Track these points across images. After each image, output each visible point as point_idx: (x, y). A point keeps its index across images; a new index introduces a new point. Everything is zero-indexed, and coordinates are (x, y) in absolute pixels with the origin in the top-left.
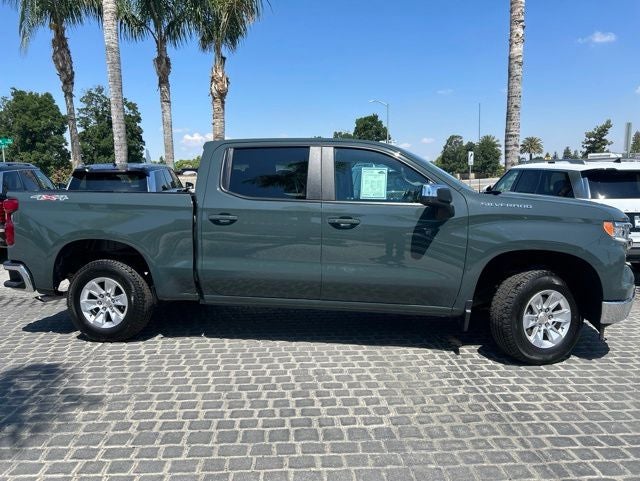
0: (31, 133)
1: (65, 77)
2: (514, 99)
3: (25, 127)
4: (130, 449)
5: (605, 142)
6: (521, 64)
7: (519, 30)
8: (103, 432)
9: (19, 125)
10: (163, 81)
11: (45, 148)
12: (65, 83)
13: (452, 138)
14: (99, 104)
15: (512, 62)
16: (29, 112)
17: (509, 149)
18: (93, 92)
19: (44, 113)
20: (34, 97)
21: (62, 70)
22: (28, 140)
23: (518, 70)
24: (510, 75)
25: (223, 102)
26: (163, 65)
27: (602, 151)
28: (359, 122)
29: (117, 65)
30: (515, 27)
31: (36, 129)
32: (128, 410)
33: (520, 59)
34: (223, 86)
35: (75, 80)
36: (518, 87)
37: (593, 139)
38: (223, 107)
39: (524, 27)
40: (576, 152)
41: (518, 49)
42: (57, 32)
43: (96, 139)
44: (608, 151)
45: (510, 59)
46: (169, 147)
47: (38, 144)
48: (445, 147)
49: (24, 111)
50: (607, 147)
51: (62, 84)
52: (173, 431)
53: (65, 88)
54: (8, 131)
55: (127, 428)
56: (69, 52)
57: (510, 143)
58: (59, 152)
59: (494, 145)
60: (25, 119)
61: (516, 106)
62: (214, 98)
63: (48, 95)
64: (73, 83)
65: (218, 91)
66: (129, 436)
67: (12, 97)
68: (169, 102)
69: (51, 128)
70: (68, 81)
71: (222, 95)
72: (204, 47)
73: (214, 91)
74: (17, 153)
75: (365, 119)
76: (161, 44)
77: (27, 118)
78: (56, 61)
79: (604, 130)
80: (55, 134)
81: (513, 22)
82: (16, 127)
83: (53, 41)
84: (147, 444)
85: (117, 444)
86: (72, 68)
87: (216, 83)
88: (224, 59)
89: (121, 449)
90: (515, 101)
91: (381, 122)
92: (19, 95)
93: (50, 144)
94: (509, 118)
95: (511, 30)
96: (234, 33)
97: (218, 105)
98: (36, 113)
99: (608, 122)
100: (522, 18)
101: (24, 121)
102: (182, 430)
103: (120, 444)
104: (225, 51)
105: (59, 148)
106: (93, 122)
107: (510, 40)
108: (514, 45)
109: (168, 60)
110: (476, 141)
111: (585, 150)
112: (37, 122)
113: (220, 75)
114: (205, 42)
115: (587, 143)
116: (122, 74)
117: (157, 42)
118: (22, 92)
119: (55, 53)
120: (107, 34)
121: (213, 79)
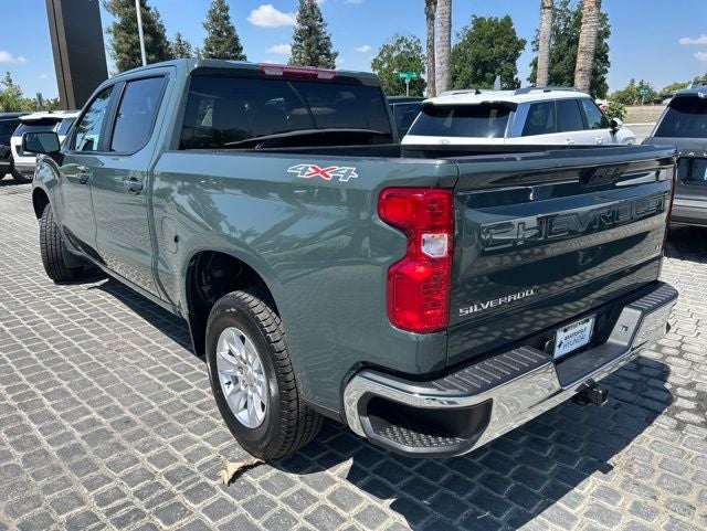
0: (483, 63)
3: (478, 57)
9: (473, 55)
12: (428, 4)
14: (561, 21)
16: (484, 40)
19: (498, 40)
20: (491, 23)
22: (479, 71)
31: (487, 59)
47: (487, 74)
49: (480, 40)
58: (509, 83)
63: (507, 19)
67: (472, 26)
69: (503, 56)
70: (430, 2)
77: (481, 46)
80: (507, 62)
98: (491, 40)
101: (478, 52)
112: (489, 50)
118: (481, 19)
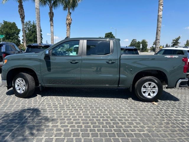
0: (9, 34)
1: (22, 17)
2: (159, 28)
3: (7, 32)
4: (63, 138)
5: (178, 43)
6: (161, 18)
7: (161, 7)
8: (53, 132)
9: (5, 32)
10: (51, 20)
11: (13, 39)
12: (22, 19)
13: (134, 40)
14: (29, 26)
15: (159, 17)
16: (8, 28)
17: (157, 43)
18: (28, 22)
19: (13, 28)
20: (10, 23)
21: (21, 15)
22: (8, 36)
23: (160, 20)
24: (158, 21)
25: (70, 26)
26: (51, 15)
27: (177, 45)
28: (106, 34)
29: (39, 14)
30: (160, 6)
32: (58, 124)
33: (161, 16)
34: (70, 21)
35: (25, 18)
36: (160, 25)
37: (175, 42)
38: (70, 28)
39: (163, 6)
40: (169, 45)
41: (161, 13)
42: (20, 3)
43: (28, 36)
44: (179, 45)
45: (158, 16)
46: (52, 40)
47: (11, 37)
48: (131, 43)
49: (7, 27)
50: (179, 44)
51: (21, 19)
52: (76, 132)
53: (22, 20)
54: (2, 34)
55: (60, 131)
56: (23, 9)
57: (157, 41)
58: (17, 40)
59: (146, 42)
60: (7, 30)
61: (159, 30)
62: (67, 25)
63: (14, 23)
64: (24, 19)
65: (68, 23)
66: (61, 134)
68: (53, 26)
69: (15, 33)
70: (23, 18)
71: (70, 24)
72: (64, 10)
73: (67, 23)
74: (4, 40)
75: (108, 33)
76: (51, 8)
78: (19, 12)
79: (178, 39)
80: (16, 34)
81: (159, 5)
82: (4, 32)
83: (19, 6)
84: (69, 137)
85: (58, 136)
86: (24, 14)
87: (68, 20)
88: (71, 13)
89: (60, 138)
90: (159, 29)
91: (113, 34)
92: (5, 23)
93: (15, 38)
94: (157, 34)
95: (159, 7)
96: (74, 6)
97: (68, 27)
98: (10, 28)
99: (180, 37)
100: (162, 4)
101: (7, 31)
102: (79, 132)
103: (60, 137)
104: (71, 11)
105: (17, 39)
106: (27, 31)
107: (158, 10)
108: (160, 12)
109: (53, 13)
110: (141, 41)
111: (172, 45)
112: (11, 31)
113: (69, 18)
114: (65, 8)
115: (173, 43)
116: (40, 16)
117: (50, 7)
118: (6, 22)
119: (19, 9)
120: (36, 4)
121: (67, 19)
